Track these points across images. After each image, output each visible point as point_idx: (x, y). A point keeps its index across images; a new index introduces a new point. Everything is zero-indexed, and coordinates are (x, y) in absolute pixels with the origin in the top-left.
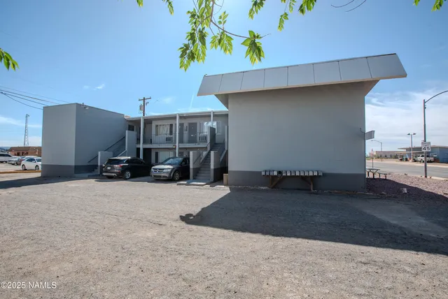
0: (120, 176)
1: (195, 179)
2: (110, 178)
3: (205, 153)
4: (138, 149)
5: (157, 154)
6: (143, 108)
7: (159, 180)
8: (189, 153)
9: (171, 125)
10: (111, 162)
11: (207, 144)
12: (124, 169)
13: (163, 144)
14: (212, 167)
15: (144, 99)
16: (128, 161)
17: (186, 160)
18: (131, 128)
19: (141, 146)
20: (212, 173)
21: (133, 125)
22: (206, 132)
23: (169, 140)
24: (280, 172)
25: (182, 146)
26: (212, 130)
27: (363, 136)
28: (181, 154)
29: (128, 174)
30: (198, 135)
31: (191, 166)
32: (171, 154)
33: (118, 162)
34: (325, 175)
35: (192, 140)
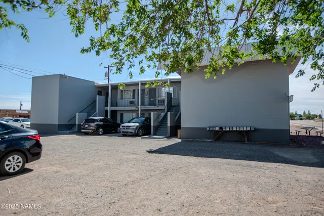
0: (95, 133)
1: (155, 134)
2: (87, 134)
3: (163, 114)
4: (107, 111)
5: (122, 115)
6: (107, 75)
7: (125, 135)
8: (150, 114)
9: (134, 91)
10: (88, 121)
11: (165, 107)
12: (98, 127)
13: (127, 106)
14: (169, 125)
15: (109, 67)
16: (101, 120)
17: (148, 119)
18: (100, 93)
19: (109, 108)
20: (169, 129)
21: (102, 90)
22: (164, 96)
23: (132, 103)
24: (221, 128)
25: (143, 108)
26: (169, 94)
27: (288, 99)
28: (143, 115)
29: (101, 131)
30: (157, 99)
31: (152, 124)
32: (134, 115)
33: (93, 121)
34: (256, 130)
35: (152, 103)
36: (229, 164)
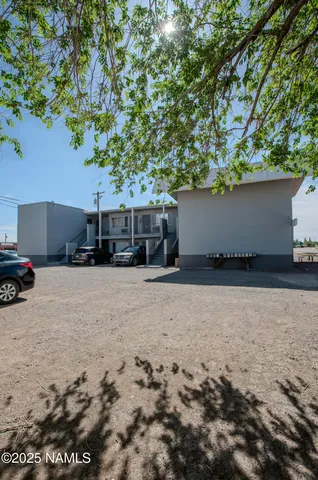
0: (87, 263)
1: (150, 264)
2: (77, 265)
3: (158, 243)
4: (97, 241)
5: (114, 244)
6: (97, 202)
7: (119, 265)
8: (144, 243)
9: (126, 218)
10: (79, 251)
11: (161, 234)
12: (90, 257)
13: (120, 235)
14: (165, 253)
15: (98, 193)
16: (92, 250)
17: (143, 248)
18: (90, 222)
19: (100, 238)
20: (165, 258)
21: (92, 219)
22: (159, 223)
23: (124, 231)
24: (221, 255)
25: (137, 236)
26: (164, 221)
27: (291, 223)
28: (136, 244)
29: (93, 261)
30: (152, 226)
31: (147, 253)
32: (127, 244)
33: (85, 251)
34: (258, 256)
35: (146, 231)
36: (233, 290)
